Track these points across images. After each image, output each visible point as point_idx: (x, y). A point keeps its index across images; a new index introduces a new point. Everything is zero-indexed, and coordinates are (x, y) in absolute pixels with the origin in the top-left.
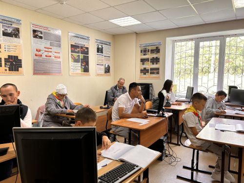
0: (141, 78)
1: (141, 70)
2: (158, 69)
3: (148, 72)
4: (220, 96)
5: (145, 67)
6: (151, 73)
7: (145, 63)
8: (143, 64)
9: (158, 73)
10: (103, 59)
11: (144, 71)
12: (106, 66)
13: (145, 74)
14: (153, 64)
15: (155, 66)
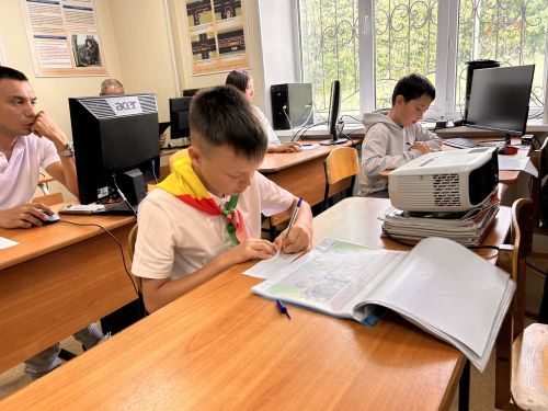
0: (197, 71)
1: (194, 45)
2: (240, 33)
3: (214, 49)
4: (412, 102)
5: (202, 32)
6: (222, 51)
7: (202, 16)
8: (196, 22)
9: (241, 48)
10: (63, 16)
11: (203, 46)
12: (81, 41)
13: (205, 56)
14: (224, 17)
15: (229, 24)
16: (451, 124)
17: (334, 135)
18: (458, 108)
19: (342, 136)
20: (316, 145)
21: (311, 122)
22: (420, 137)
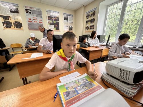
0: (85, 32)
1: (86, 28)
2: (93, 26)
3: (89, 29)
5: (87, 26)
6: (90, 29)
7: (88, 23)
9: (93, 28)
10: (68, 23)
12: (70, 27)
13: (87, 30)
14: (91, 23)
15: (92, 24)
16: (137, 47)
17: (107, 45)
18: (141, 44)
19: (109, 46)
20: (103, 47)
21: (104, 42)
22: (126, 50)
